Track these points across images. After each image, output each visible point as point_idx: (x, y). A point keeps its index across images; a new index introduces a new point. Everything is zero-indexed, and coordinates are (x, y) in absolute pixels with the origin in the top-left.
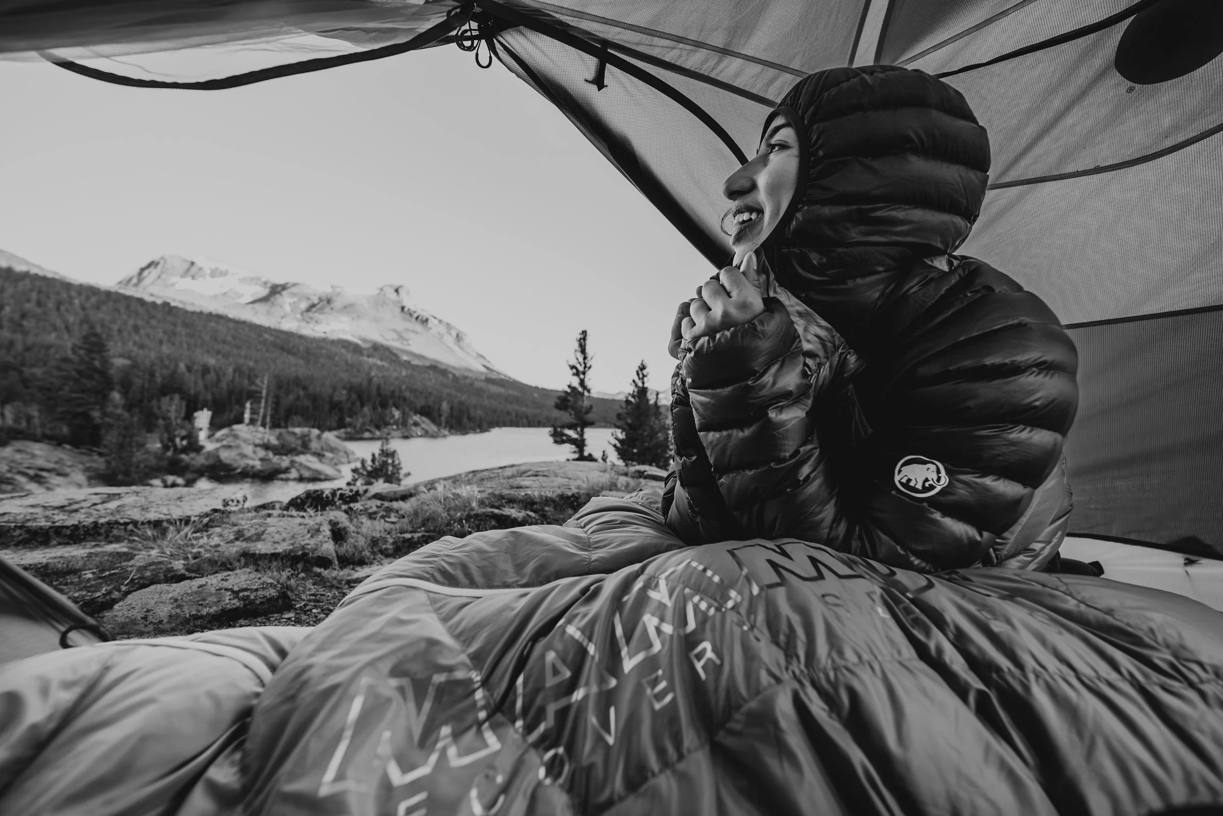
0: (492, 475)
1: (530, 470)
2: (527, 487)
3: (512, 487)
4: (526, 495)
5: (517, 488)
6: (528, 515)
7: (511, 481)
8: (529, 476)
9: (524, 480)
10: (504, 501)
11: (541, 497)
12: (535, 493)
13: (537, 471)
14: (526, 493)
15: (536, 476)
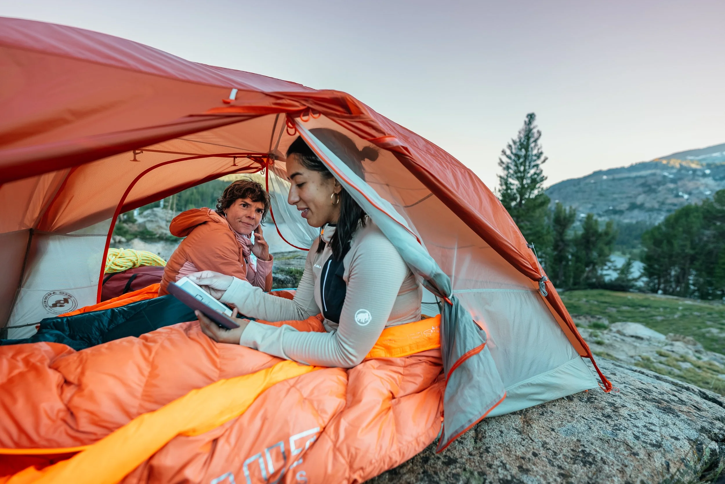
0: (281, 257)
1: (299, 256)
2: (292, 265)
3: (286, 264)
4: (289, 268)
5: (288, 264)
6: (287, 278)
7: (287, 260)
8: (297, 259)
9: (293, 261)
10: (279, 271)
11: (295, 269)
12: (292, 268)
13: (303, 256)
14: (289, 267)
15: (301, 259)
